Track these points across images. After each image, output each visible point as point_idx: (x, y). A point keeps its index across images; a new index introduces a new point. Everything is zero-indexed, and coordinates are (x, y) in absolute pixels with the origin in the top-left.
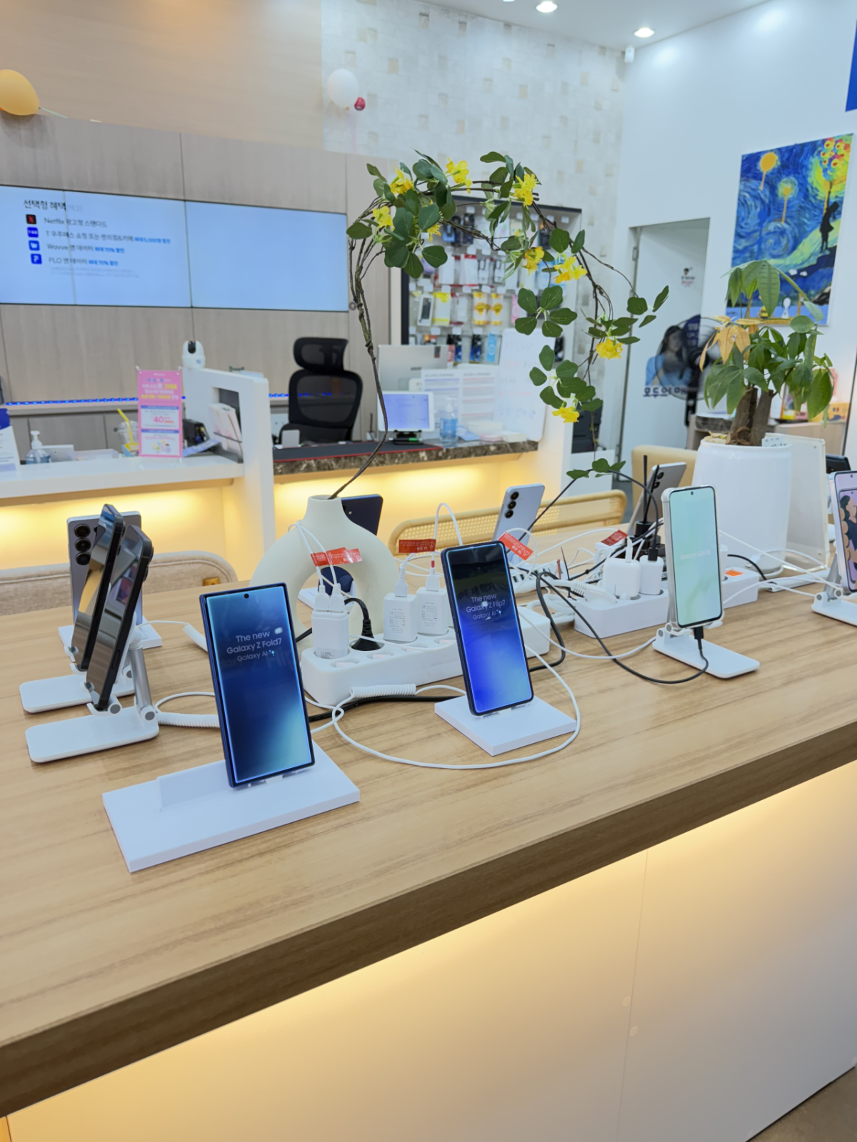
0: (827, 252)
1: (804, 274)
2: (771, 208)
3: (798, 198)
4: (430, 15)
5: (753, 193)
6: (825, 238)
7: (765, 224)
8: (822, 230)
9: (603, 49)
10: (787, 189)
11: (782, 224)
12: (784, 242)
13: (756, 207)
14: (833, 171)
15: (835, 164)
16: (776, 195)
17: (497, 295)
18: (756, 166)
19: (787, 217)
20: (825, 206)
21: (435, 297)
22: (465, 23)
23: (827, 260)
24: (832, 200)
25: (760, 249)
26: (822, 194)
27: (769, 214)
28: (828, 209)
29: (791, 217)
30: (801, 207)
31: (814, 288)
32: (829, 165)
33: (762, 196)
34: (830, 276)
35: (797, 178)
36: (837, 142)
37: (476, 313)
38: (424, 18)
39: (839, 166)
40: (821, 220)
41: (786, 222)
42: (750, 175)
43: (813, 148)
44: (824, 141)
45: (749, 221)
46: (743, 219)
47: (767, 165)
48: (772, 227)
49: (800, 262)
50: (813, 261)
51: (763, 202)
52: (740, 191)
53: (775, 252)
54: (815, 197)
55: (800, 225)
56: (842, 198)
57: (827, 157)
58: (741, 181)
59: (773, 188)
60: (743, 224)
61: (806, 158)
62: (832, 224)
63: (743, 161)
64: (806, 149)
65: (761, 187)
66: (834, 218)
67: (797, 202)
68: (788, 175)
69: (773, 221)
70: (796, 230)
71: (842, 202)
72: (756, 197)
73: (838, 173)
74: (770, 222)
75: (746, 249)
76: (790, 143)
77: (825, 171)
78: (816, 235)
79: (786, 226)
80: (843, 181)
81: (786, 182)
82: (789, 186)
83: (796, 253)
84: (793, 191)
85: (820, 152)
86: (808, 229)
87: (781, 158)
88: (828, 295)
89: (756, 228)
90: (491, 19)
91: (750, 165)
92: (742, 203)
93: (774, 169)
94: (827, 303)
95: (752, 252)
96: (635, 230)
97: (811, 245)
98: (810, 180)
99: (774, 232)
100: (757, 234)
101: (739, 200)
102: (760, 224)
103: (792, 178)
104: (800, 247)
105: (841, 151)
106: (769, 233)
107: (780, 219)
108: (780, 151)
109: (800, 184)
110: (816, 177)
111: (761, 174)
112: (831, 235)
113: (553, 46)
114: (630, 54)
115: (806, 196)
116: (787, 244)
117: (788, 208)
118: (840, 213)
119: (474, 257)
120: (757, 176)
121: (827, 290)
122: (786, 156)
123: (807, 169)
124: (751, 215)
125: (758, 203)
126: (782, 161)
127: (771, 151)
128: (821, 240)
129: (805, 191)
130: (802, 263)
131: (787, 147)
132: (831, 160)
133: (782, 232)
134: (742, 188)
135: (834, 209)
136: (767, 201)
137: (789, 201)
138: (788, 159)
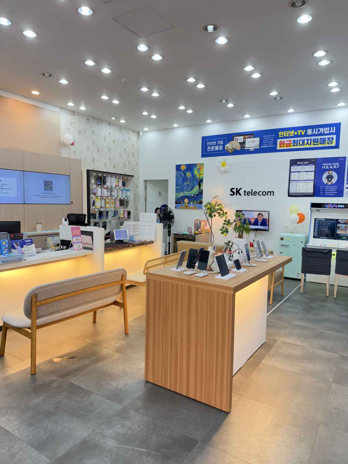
0: (201, 191)
1: (195, 196)
2: (185, 179)
3: (192, 177)
4: (89, 119)
5: (180, 175)
6: (200, 188)
7: (184, 183)
8: (199, 186)
9: (133, 131)
10: (189, 175)
11: (188, 183)
12: (189, 188)
13: (181, 178)
14: (200, 172)
15: (200, 170)
16: (186, 176)
17: (112, 199)
18: (180, 168)
19: (189, 181)
20: (199, 180)
21: (96, 200)
22: (99, 122)
23: (201, 193)
24: (201, 179)
25: (183, 189)
26: (198, 177)
27: (185, 180)
28: (200, 180)
29: (191, 182)
30: (193, 179)
31: (198, 200)
32: (199, 170)
33: (182, 176)
34: (202, 197)
35: (191, 172)
36: (200, 165)
37: (107, 204)
38: (88, 120)
39: (201, 170)
40: (198, 183)
41: (189, 183)
42: (179, 170)
43: (194, 165)
44: (197, 164)
45: (180, 182)
46: (178, 181)
47: (183, 168)
48: (186, 184)
49: (194, 193)
50: (197, 193)
51: (183, 177)
52: (176, 174)
53: (187, 190)
54: (196, 177)
55: (193, 184)
56: (203, 178)
57: (198, 168)
58: (176, 171)
59: (185, 174)
60: (178, 182)
61: (193, 167)
62: (201, 184)
63: (176, 166)
64: (193, 165)
65: (182, 173)
66: (201, 183)
67: (191, 178)
68: (189, 171)
69: (186, 182)
70: (192, 185)
71: (203, 179)
72: (181, 176)
73: (201, 172)
74: (185, 182)
75: (179, 189)
76: (189, 163)
77: (198, 171)
78: (197, 187)
79: (189, 184)
80: (203, 174)
81: (188, 173)
82: (189, 174)
83: (193, 191)
84: (190, 175)
85: (196, 166)
86: (195, 185)
87: (186, 167)
88: (202, 201)
89: (182, 184)
90: (105, 121)
91: (178, 167)
92: (177, 177)
93: (185, 169)
94: (202, 204)
95: (181, 190)
96: (145, 181)
97: (196, 189)
98: (194, 173)
99: (186, 185)
100: (182, 185)
101: (176, 176)
102: (183, 183)
103: (190, 172)
104: (194, 189)
105: (201, 167)
106: (185, 185)
107: (188, 182)
108: (186, 165)
109: (192, 174)
110: (196, 172)
111: (182, 170)
112: (201, 187)
113: (121, 129)
114: (141, 133)
115: (194, 177)
116: (190, 188)
117: (189, 179)
118: (203, 182)
119: (106, 188)
120: (181, 171)
121: (202, 200)
122: (188, 166)
123: (193, 170)
124: (180, 180)
125: (182, 177)
126: (187, 168)
127: (184, 165)
128: (199, 188)
129: (193, 175)
130: (195, 193)
131: (188, 164)
132: (199, 169)
133: (189, 185)
134: (177, 173)
135: (201, 181)
136: (184, 177)
137: (189, 178)
138: (188, 167)
